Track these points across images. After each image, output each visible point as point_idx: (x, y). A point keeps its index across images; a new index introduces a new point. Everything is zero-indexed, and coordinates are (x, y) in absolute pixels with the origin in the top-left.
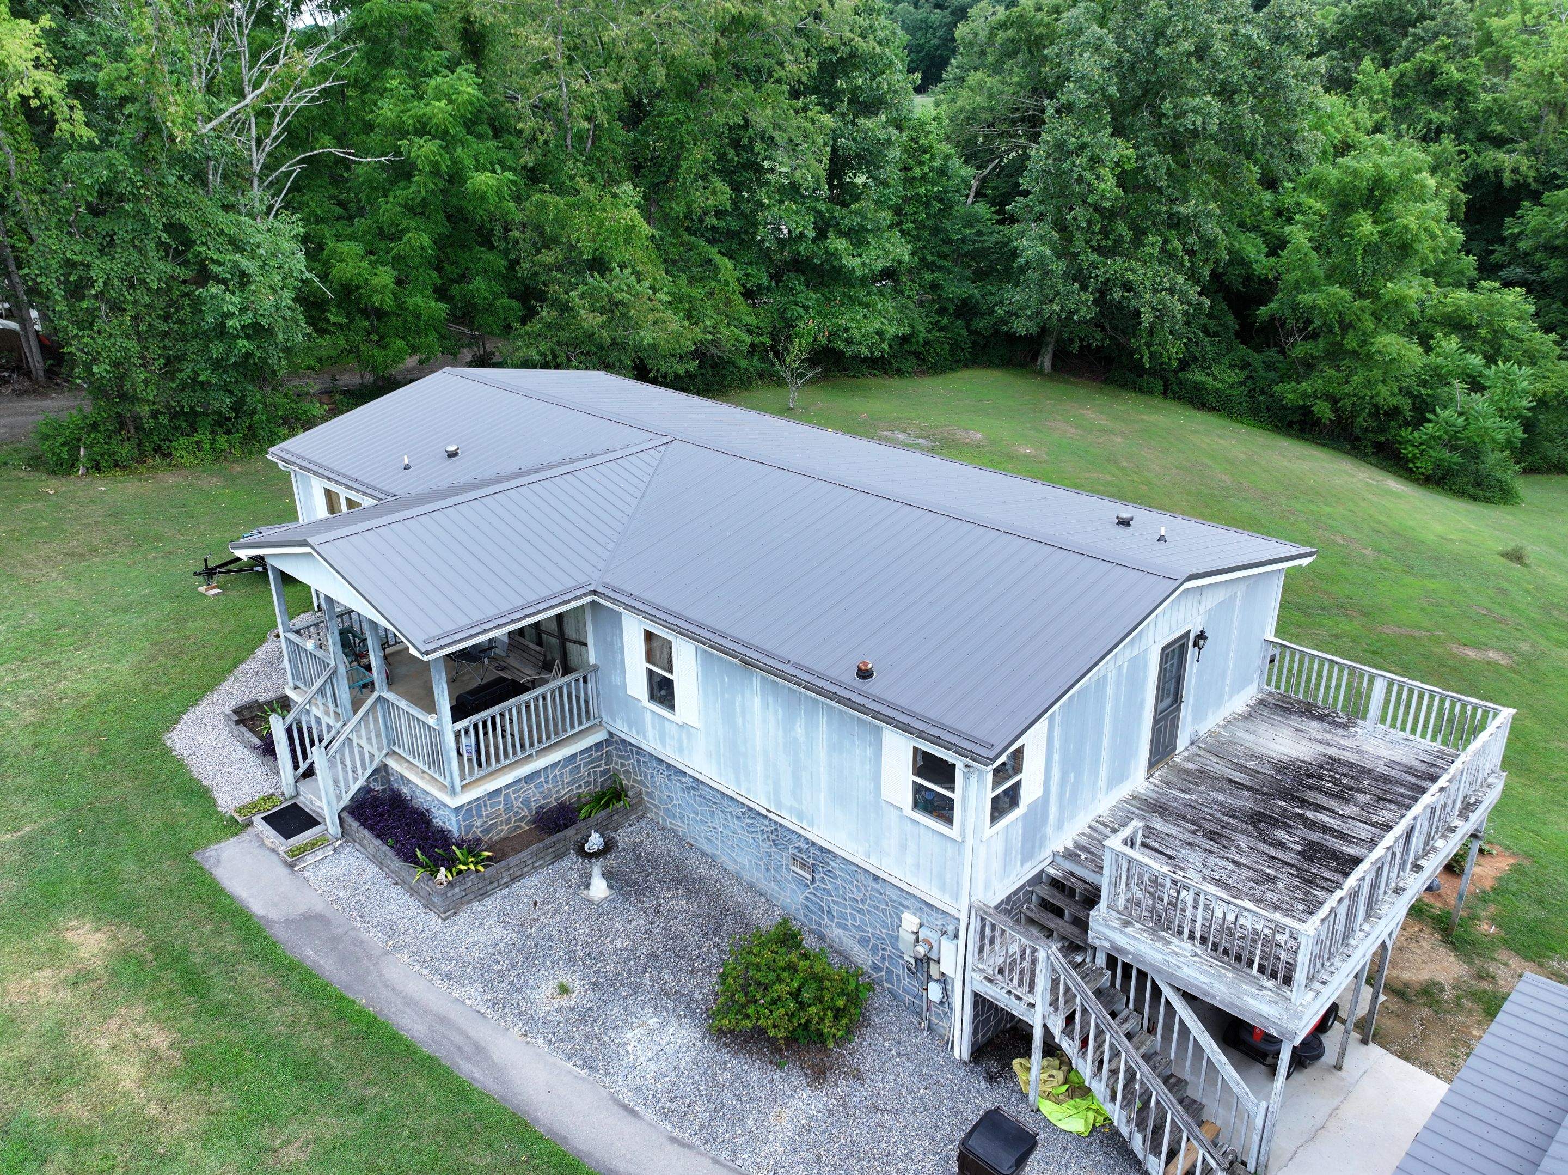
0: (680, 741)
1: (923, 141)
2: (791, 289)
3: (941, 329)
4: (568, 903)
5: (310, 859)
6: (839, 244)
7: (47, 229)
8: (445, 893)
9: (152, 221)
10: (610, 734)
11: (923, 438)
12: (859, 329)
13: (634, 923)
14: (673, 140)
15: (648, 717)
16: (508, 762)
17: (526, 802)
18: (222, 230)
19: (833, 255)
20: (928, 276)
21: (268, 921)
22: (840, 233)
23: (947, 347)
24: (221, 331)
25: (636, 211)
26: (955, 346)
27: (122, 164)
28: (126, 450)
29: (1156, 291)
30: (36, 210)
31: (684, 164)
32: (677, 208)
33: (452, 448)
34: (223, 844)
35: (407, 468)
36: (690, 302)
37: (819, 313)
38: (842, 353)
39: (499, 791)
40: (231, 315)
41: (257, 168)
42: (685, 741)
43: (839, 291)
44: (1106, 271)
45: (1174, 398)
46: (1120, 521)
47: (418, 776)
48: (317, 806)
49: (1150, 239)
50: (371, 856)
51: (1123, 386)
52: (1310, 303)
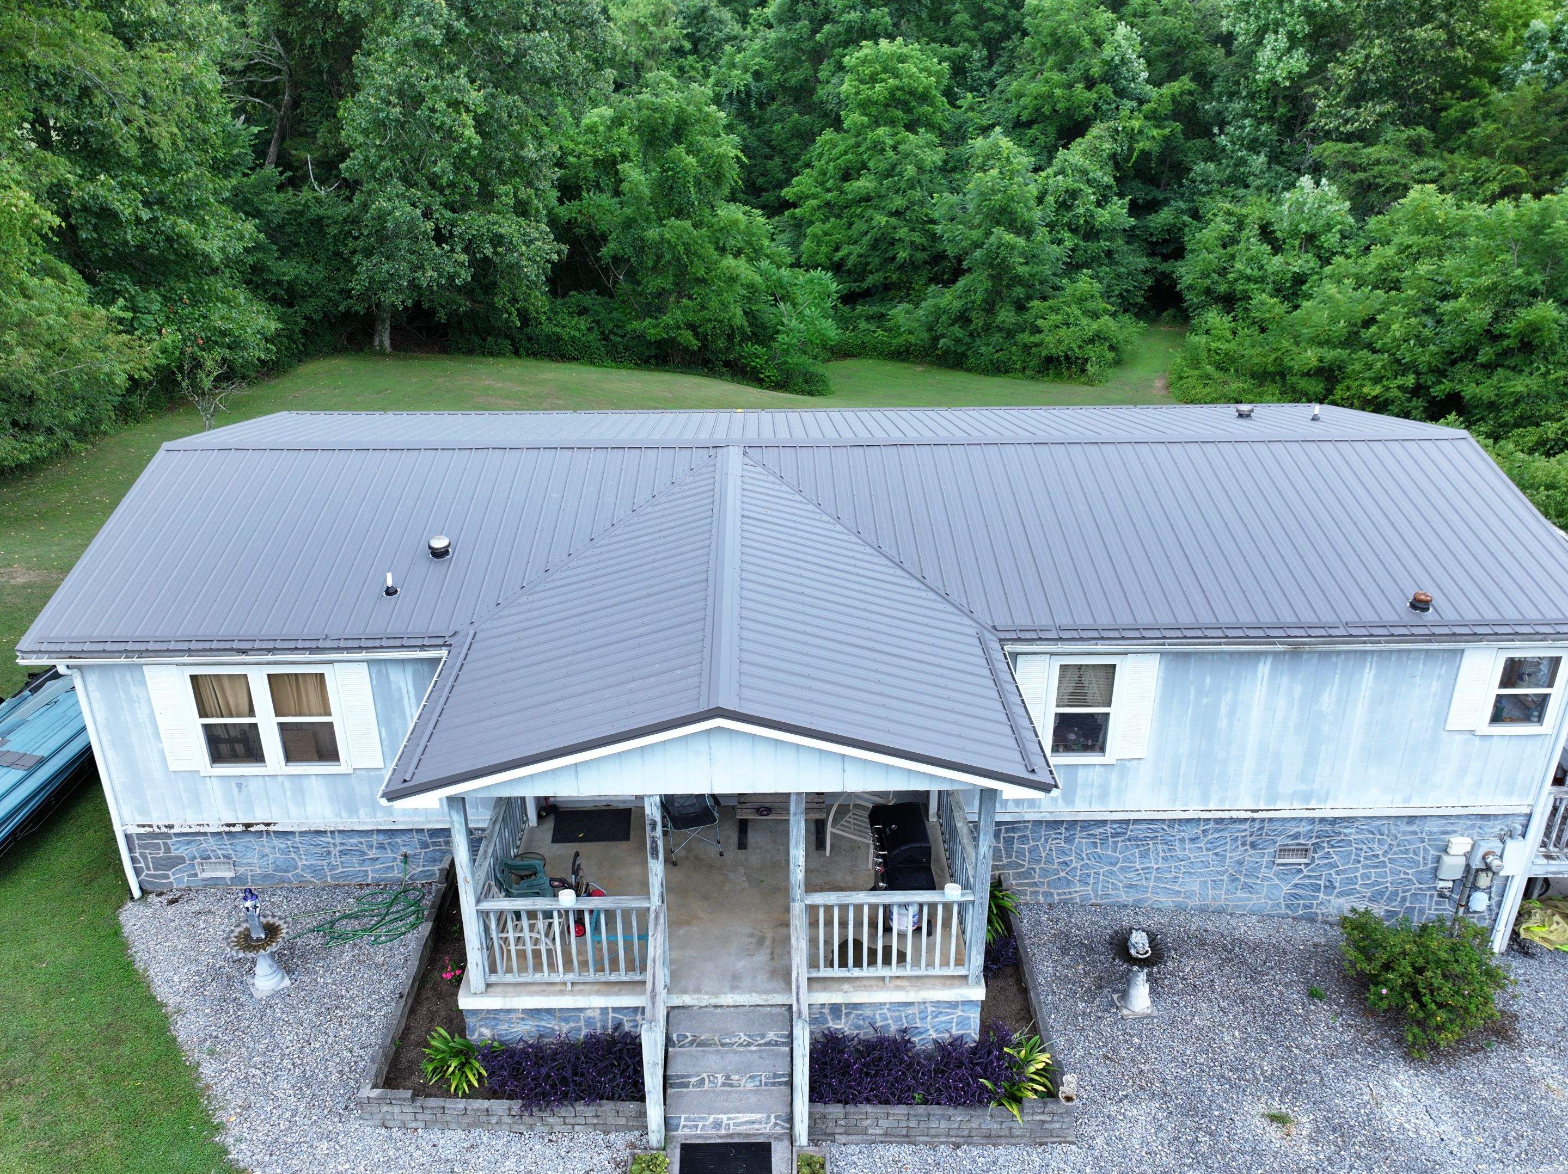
0: (1104, 786)
19: (178, 240)
33: (439, 543)
35: (390, 592)
42: (1114, 783)
44: (469, 228)
45: (528, 355)
46: (1241, 415)
47: (888, 989)
48: (739, 1124)
49: (503, 189)
50: (879, 1139)
51: (470, 352)
52: (657, 238)
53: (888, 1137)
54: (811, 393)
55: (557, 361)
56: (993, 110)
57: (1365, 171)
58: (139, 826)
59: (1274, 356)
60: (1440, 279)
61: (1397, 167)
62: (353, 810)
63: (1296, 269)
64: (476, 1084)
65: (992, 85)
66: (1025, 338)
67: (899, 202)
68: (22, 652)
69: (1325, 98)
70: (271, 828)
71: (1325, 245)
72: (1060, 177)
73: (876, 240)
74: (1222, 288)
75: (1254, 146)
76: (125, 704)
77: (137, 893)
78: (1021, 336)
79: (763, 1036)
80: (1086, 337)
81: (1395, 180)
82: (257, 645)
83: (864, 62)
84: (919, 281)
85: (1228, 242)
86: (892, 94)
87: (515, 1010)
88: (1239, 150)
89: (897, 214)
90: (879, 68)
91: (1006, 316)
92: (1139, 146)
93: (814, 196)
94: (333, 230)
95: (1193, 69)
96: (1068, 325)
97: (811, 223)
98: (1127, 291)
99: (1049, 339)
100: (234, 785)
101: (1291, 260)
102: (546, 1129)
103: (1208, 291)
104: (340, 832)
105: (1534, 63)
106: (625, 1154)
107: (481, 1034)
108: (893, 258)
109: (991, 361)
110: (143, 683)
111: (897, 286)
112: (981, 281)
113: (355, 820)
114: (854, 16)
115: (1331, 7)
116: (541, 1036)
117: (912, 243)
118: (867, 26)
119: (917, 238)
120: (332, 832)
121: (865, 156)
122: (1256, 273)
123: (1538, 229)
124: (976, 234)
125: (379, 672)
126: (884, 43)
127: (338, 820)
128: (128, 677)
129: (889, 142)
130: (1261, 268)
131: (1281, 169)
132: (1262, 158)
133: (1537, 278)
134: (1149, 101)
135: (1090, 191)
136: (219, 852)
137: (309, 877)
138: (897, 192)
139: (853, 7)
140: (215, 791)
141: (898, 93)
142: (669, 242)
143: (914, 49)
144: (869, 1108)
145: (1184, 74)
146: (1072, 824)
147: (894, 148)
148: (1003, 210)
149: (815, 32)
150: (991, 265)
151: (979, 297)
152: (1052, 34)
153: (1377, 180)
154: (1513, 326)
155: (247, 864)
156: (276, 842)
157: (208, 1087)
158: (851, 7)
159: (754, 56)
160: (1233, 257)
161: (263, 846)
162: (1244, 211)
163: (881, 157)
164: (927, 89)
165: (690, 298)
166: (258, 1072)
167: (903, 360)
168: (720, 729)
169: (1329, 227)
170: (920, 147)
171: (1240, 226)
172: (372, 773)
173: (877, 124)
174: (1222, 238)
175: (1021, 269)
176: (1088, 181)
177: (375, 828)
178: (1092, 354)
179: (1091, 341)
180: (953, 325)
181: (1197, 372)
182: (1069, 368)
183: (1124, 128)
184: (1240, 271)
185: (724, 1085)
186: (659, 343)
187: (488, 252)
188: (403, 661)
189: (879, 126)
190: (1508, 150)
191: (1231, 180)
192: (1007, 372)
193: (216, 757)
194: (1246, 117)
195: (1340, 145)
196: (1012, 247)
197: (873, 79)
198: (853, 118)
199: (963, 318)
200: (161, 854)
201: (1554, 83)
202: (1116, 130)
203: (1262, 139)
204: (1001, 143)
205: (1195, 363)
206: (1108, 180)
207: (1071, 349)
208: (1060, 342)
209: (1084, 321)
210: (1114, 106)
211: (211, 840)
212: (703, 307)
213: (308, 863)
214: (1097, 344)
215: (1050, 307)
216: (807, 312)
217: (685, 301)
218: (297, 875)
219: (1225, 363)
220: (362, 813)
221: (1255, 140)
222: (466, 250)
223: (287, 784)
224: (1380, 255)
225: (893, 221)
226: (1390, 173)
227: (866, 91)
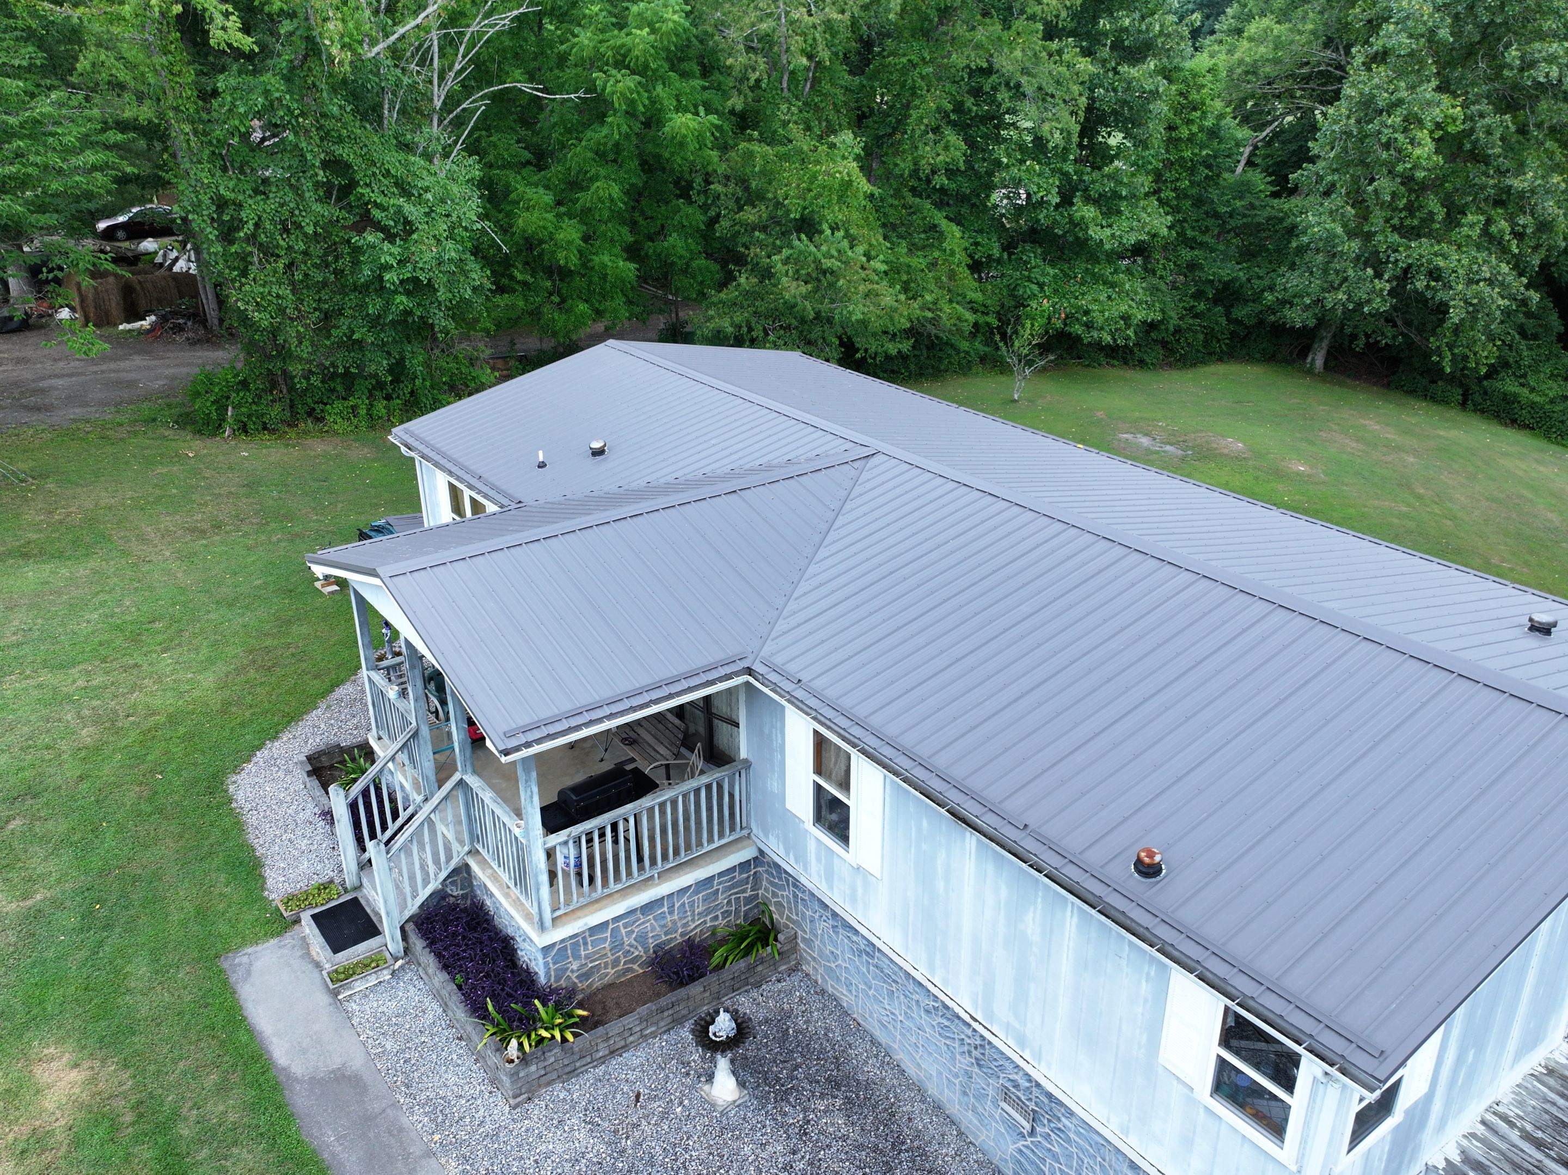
0: (853, 889)
1: (1194, 96)
2: (1026, 263)
3: (1196, 316)
4: (681, 1103)
5: (359, 986)
6: (1088, 212)
7: (200, 162)
8: (517, 1073)
9: (309, 157)
10: (761, 852)
11: (1171, 444)
12: (1102, 312)
13: (770, 1148)
14: (903, 86)
15: (812, 846)
16: (619, 886)
17: (642, 939)
18: (388, 171)
19: (1080, 224)
20: (1187, 254)
21: (288, 1076)
22: (1088, 199)
23: (1201, 337)
24: (377, 285)
25: (855, 164)
26: (1210, 334)
27: (277, 90)
28: (275, 412)
29: (1470, 282)
30: (188, 140)
31: (914, 114)
32: (902, 165)
33: (597, 445)
34: (259, 948)
35: (542, 465)
36: (908, 273)
37: (1056, 291)
38: (1079, 338)
39: (604, 925)
40: (387, 267)
41: (438, 104)
42: (860, 891)
43: (1080, 267)
44: (1411, 256)
45: (1475, 411)
50: (434, 991)
51: (1412, 392)
128: (433, 473)
144: (431, 959)
146: (835, 915)
187: (1421, 284)
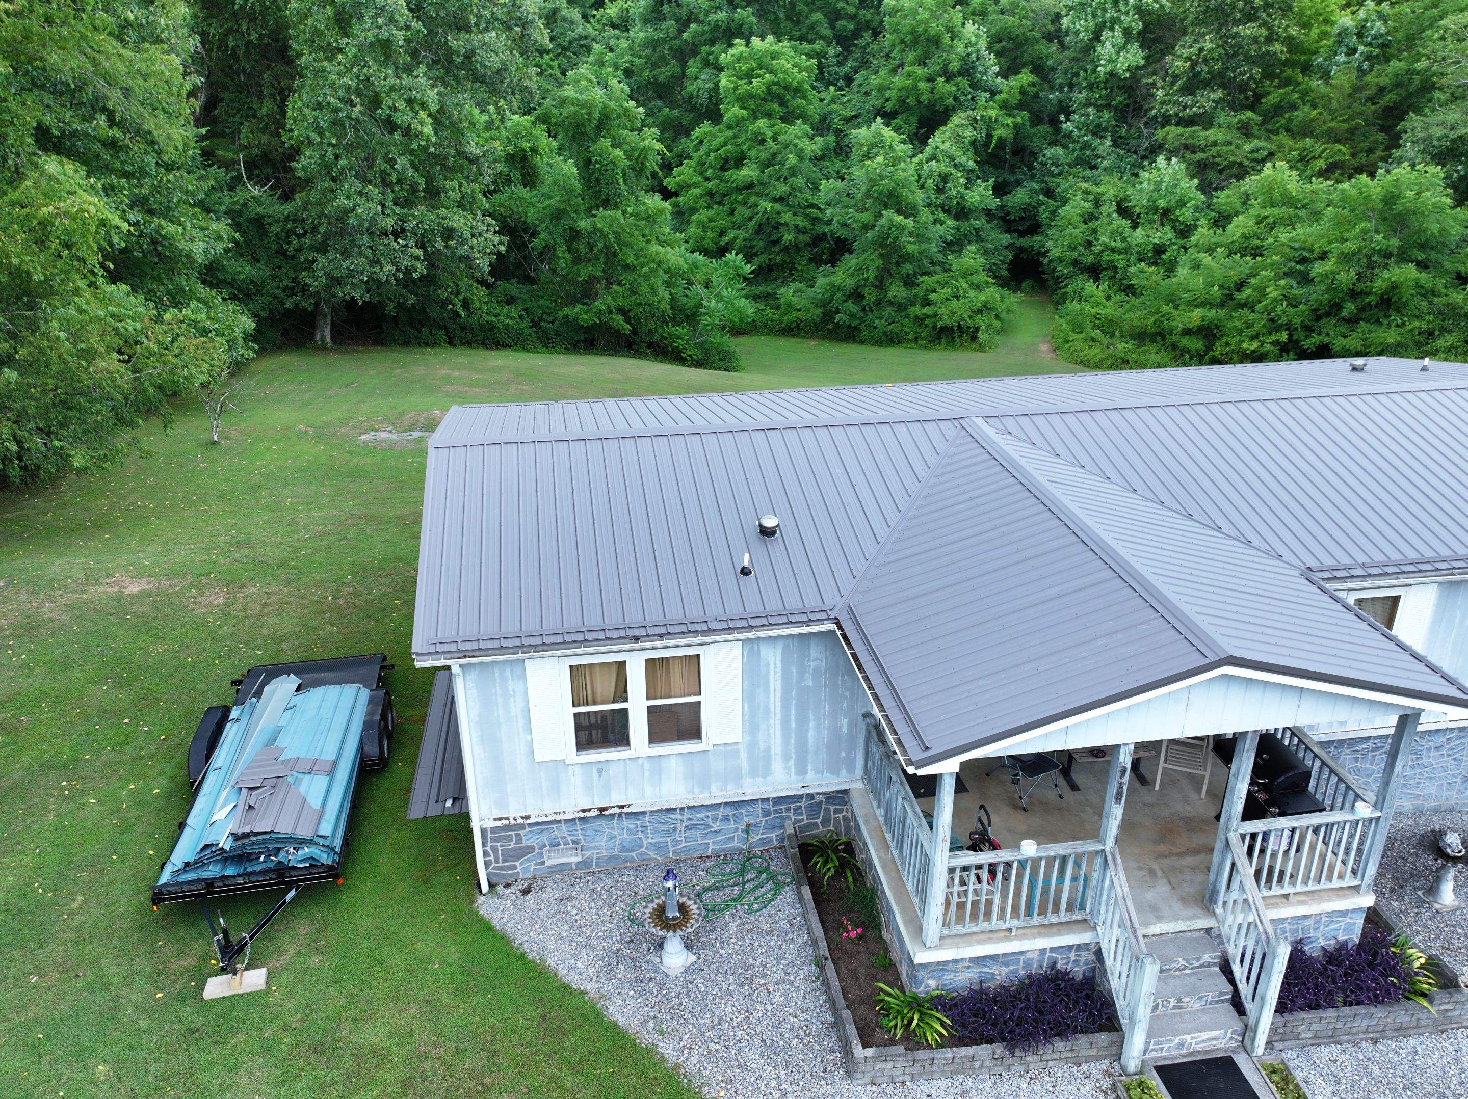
33: (770, 522)
35: (746, 572)
44: (421, 222)
45: (462, 344)
46: (1355, 369)
47: (1293, 905)
48: (1203, 1041)
49: (448, 184)
50: (1310, 1042)
51: (407, 343)
52: (590, 229)
53: (1318, 1040)
54: (726, 369)
55: (491, 349)
56: (854, 102)
57: (1203, 151)
58: (495, 819)
59: (1153, 319)
60: (1297, 245)
61: (1232, 148)
62: (705, 785)
63: (1156, 241)
64: (945, 1033)
65: (849, 80)
66: (916, 310)
67: (782, 189)
68: (417, 654)
69: (1162, 87)
70: (626, 810)
71: (1181, 219)
72: (933, 162)
73: (760, 225)
74: (1089, 260)
75: (1098, 131)
76: (500, 700)
77: (485, 887)
78: (913, 309)
79: (1198, 959)
80: (975, 308)
81: (1232, 159)
82: (651, 631)
83: (739, 59)
84: (802, 262)
85: (1089, 218)
86: (768, 88)
87: (962, 960)
88: (1085, 135)
89: (781, 200)
90: (754, 65)
91: (896, 291)
92: (999, 133)
93: (695, 185)
94: (275, 229)
95: (1032, 63)
96: (957, 297)
97: (694, 210)
98: (995, 264)
99: (943, 311)
100: (595, 771)
101: (1150, 233)
102: (1023, 1068)
103: (1075, 263)
104: (689, 808)
105: (1347, 54)
106: (1106, 1083)
107: (930, 985)
108: (776, 242)
109: (885, 333)
110: (523, 676)
111: (781, 267)
112: (872, 260)
113: (706, 795)
114: (721, 15)
115: (1162, 7)
116: (981, 982)
117: (796, 226)
118: (733, 25)
119: (800, 221)
120: (682, 809)
121: (745, 147)
122: (1120, 245)
123: (1390, 199)
124: (866, 217)
125: (751, 651)
126: (756, 41)
127: (690, 796)
128: (508, 673)
129: (769, 133)
130: (1124, 240)
131: (1122, 152)
132: (1108, 143)
133: (1395, 242)
134: (1001, 92)
135: (959, 175)
136: (569, 838)
137: (652, 854)
138: (778, 179)
139: (719, 8)
140: (576, 776)
141: (775, 88)
142: (601, 231)
143: (785, 46)
144: (1303, 1015)
145: (1024, 66)
146: (1342, 742)
147: (774, 139)
148: (891, 194)
149: (681, 31)
150: (881, 245)
151: (872, 274)
152: (913, 32)
153: (1217, 160)
154: (1379, 285)
155: (594, 848)
156: (626, 823)
157: (678, 1066)
158: (717, 8)
159: (623, 55)
160: (1095, 231)
161: (613, 828)
162: (1100, 189)
163: (761, 147)
164: (801, 83)
165: (620, 284)
166: (718, 1047)
167: (793, 336)
168: (1224, 676)
169: (1182, 204)
170: (799, 138)
171: (1097, 203)
172: (729, 748)
173: (755, 117)
174: (1082, 215)
175: (910, 248)
176: (955, 165)
177: (724, 801)
178: (981, 323)
179: (980, 311)
180: (845, 301)
181: (1081, 336)
182: (961, 337)
183: (982, 116)
184: (1105, 244)
185: (1174, 1008)
186: (588, 329)
187: (440, 245)
188: (775, 638)
189: (756, 118)
190: (1330, 131)
191: (1079, 162)
192: (899, 342)
193: (582, 745)
194: (1090, 105)
195: (1180, 130)
196: (901, 228)
197: (749, 76)
198: (733, 112)
199: (856, 295)
200: (512, 845)
201: (1362, 72)
202: (975, 119)
203: (1104, 125)
204: (883, 132)
205: (1078, 328)
206: (971, 164)
207: (963, 319)
208: (953, 313)
209: (972, 293)
210: (969, 97)
211: (563, 827)
212: (633, 293)
213: (653, 841)
214: (985, 314)
215: (938, 282)
216: (725, 293)
217: (615, 287)
218: (642, 854)
219: (1107, 326)
220: (713, 788)
221: (1098, 126)
222: (421, 245)
223: (647, 765)
224: (1240, 226)
225: (777, 206)
226: (1227, 153)
227: (744, 87)
